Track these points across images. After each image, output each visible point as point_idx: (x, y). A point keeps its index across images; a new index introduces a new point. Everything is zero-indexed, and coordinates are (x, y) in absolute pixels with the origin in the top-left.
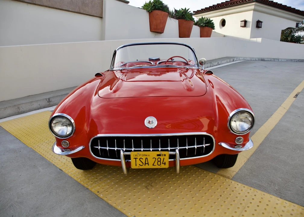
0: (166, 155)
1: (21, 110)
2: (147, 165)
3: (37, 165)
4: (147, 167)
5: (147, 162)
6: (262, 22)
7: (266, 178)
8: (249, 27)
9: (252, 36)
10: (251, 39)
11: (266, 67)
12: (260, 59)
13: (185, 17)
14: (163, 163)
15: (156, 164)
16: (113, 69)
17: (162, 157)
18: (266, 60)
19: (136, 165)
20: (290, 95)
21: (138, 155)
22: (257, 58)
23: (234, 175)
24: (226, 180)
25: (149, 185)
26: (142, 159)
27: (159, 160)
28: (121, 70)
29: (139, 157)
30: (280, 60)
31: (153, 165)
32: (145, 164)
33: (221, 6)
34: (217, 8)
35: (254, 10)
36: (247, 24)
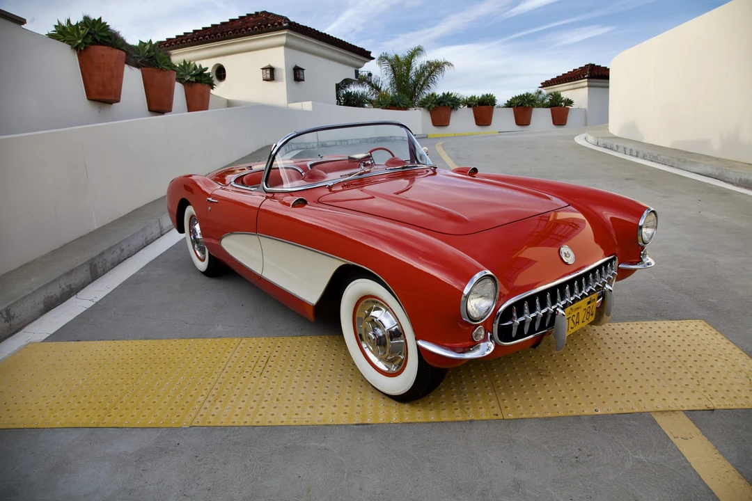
0: (595, 300)
2: (577, 325)
4: (577, 328)
5: (577, 320)
6: (303, 70)
8: (282, 80)
9: (292, 99)
10: (290, 105)
13: (157, 62)
14: (591, 315)
15: (585, 318)
17: (591, 305)
18: (328, 144)
21: (571, 312)
26: (575, 316)
28: (330, 187)
29: (571, 316)
31: (583, 322)
33: (210, 36)
34: (201, 40)
35: (286, 45)
36: (277, 74)
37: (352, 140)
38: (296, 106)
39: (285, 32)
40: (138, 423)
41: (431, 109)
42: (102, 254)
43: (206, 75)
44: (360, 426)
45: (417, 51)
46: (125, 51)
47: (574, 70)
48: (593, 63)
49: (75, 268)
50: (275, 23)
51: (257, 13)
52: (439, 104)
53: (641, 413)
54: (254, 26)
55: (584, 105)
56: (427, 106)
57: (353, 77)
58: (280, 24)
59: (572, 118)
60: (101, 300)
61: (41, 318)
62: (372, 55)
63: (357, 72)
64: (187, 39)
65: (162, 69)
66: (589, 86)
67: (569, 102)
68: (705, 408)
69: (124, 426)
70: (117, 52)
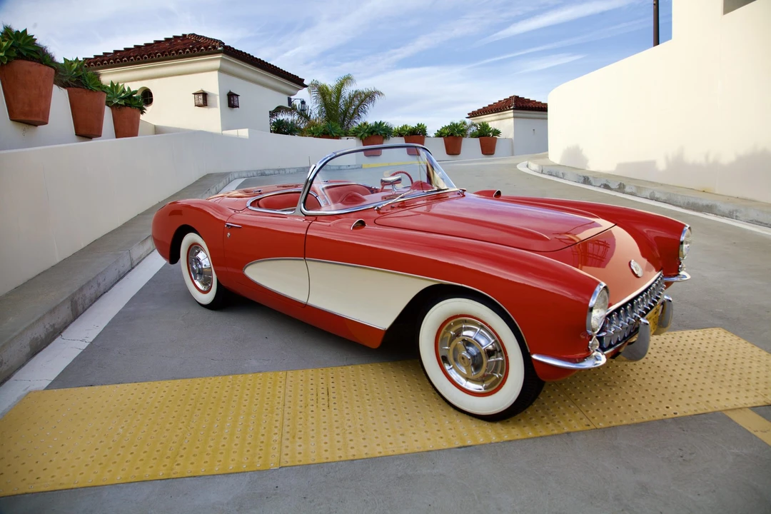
6: (238, 96)
8: (216, 106)
9: (225, 127)
10: (224, 132)
13: (86, 83)
18: (267, 172)
33: (135, 57)
34: (125, 61)
35: (221, 70)
36: (210, 100)
37: (289, 169)
38: (233, 133)
39: (220, 56)
40: (216, 470)
41: (364, 138)
42: (81, 289)
43: (135, 98)
44: (463, 449)
45: (347, 80)
46: (54, 68)
47: (500, 101)
48: (517, 95)
49: (58, 305)
50: (209, 46)
51: (184, 36)
52: (372, 133)
53: (714, 412)
54: (186, 49)
55: (511, 136)
56: (360, 135)
57: (286, 104)
58: (214, 47)
59: (499, 148)
60: (94, 340)
61: (29, 363)
62: (305, 83)
63: (290, 100)
64: (109, 60)
65: (91, 90)
66: (514, 117)
67: (497, 132)
68: (764, 404)
69: (201, 474)
70: (47, 68)
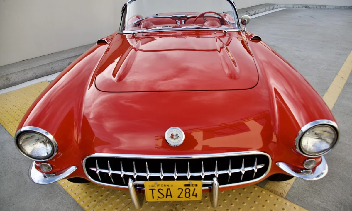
0: (198, 186)
1: (12, 81)
2: (169, 197)
3: (23, 171)
4: (169, 199)
5: (169, 194)
7: (332, 195)
11: (312, 17)
12: (304, 6)
14: (193, 195)
15: (183, 195)
16: (123, 32)
17: (192, 188)
19: (153, 198)
20: (347, 58)
21: (156, 186)
22: (301, 5)
23: (288, 190)
24: (278, 199)
25: (173, 208)
26: (162, 190)
27: (188, 191)
28: (133, 34)
29: (157, 188)
30: (327, 7)
31: (179, 197)
32: (167, 196)
